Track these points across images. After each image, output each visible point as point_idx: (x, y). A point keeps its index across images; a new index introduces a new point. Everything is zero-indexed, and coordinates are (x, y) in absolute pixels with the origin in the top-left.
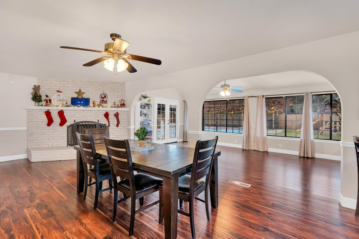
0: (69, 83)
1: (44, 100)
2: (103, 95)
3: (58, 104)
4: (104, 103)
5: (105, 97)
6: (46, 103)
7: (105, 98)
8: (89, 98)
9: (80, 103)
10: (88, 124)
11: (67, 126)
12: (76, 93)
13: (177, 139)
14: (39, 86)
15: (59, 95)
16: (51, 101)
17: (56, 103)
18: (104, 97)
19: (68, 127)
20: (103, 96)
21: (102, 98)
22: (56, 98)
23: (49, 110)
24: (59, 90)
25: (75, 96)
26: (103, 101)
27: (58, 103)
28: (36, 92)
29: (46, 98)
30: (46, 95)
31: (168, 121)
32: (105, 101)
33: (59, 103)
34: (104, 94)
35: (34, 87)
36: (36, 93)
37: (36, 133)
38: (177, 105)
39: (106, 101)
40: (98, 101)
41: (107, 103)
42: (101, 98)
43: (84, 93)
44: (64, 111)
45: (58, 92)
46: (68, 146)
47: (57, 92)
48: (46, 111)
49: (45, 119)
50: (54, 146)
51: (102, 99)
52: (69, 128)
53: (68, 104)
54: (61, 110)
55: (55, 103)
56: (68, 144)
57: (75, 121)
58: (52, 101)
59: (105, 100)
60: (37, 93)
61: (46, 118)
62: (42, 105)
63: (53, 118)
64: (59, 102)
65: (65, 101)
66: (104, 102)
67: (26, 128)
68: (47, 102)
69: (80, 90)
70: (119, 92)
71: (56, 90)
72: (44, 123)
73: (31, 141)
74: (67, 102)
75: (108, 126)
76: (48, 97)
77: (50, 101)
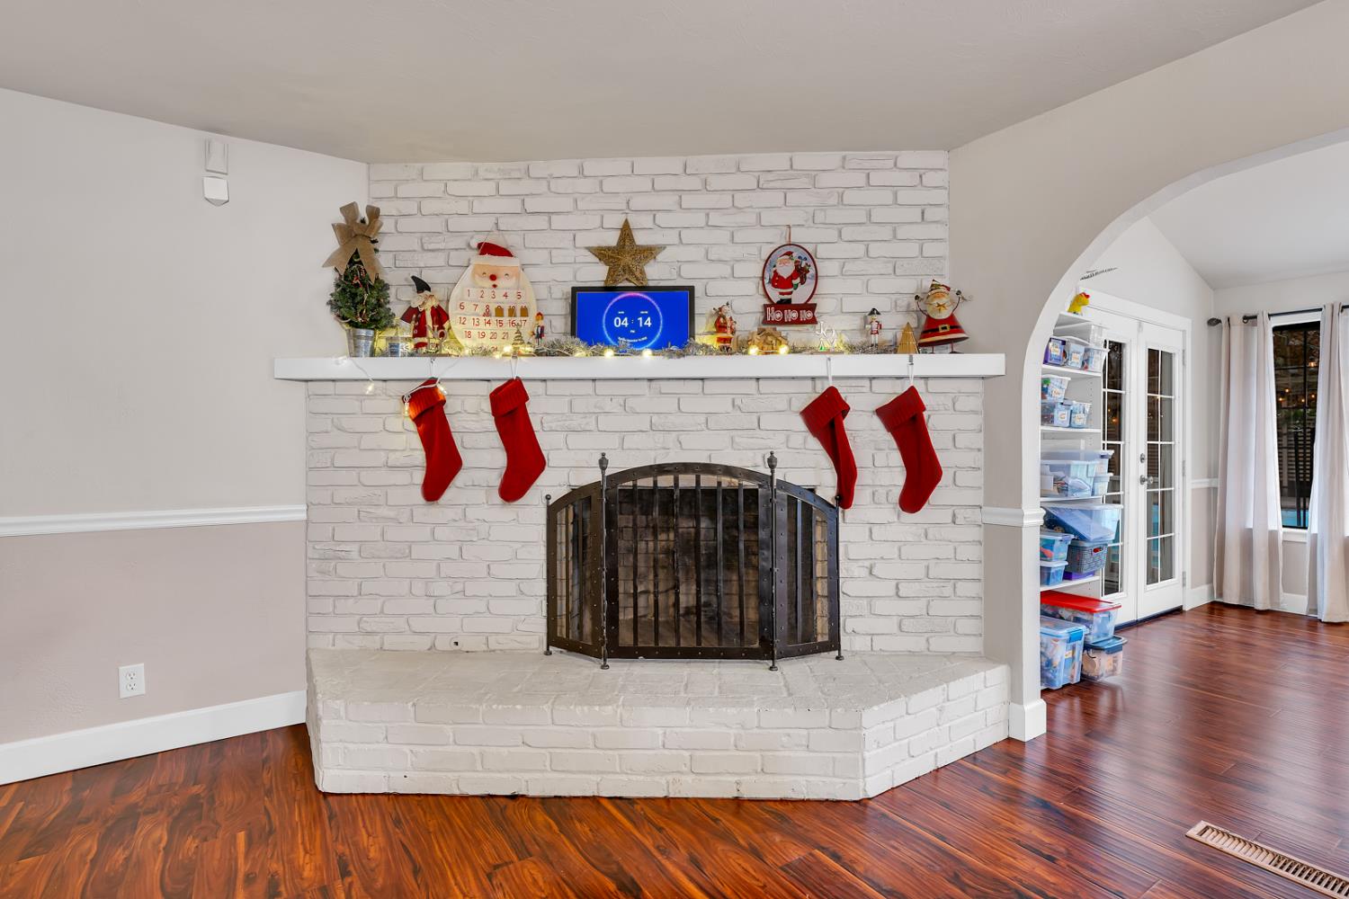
0: (553, 182)
1: (407, 317)
2: (784, 263)
3: (487, 343)
4: (797, 322)
5: (800, 272)
6: (415, 336)
7: (802, 282)
8: (691, 289)
9: (630, 326)
10: (698, 482)
11: (548, 498)
12: (602, 254)
13: (1184, 585)
14: (374, 213)
15: (493, 278)
16: (447, 318)
17: (474, 333)
18: (792, 277)
19: (553, 510)
20: (786, 270)
21: (778, 281)
22: (475, 292)
23: (433, 381)
24: (492, 240)
25: (596, 274)
26: (784, 305)
27: (488, 335)
28: (356, 253)
29: (417, 301)
30: (414, 278)
31: (1142, 459)
32: (798, 308)
33: (494, 336)
34: (789, 254)
35: (341, 220)
36: (354, 260)
37: (355, 548)
38: (1181, 348)
39: (812, 308)
40: (747, 309)
41: (813, 321)
42: (769, 288)
43: (650, 252)
44: (526, 386)
45: (487, 256)
46: (551, 648)
47: (482, 253)
48: (415, 387)
49: (410, 448)
50: (464, 646)
51: (776, 295)
52: (561, 516)
53: (549, 338)
54: (511, 381)
55: (469, 335)
56: (553, 640)
57: (603, 463)
58: (454, 323)
59: (799, 295)
60: (360, 263)
61: (416, 442)
62: (393, 351)
63: (457, 438)
64: (494, 326)
65: (533, 313)
66: (794, 315)
67: (298, 513)
68: (421, 331)
69: (626, 231)
70: (901, 233)
71: (474, 244)
72: (401, 478)
73: (327, 606)
74: (541, 323)
75: (833, 503)
76: (429, 289)
77: (440, 316)
